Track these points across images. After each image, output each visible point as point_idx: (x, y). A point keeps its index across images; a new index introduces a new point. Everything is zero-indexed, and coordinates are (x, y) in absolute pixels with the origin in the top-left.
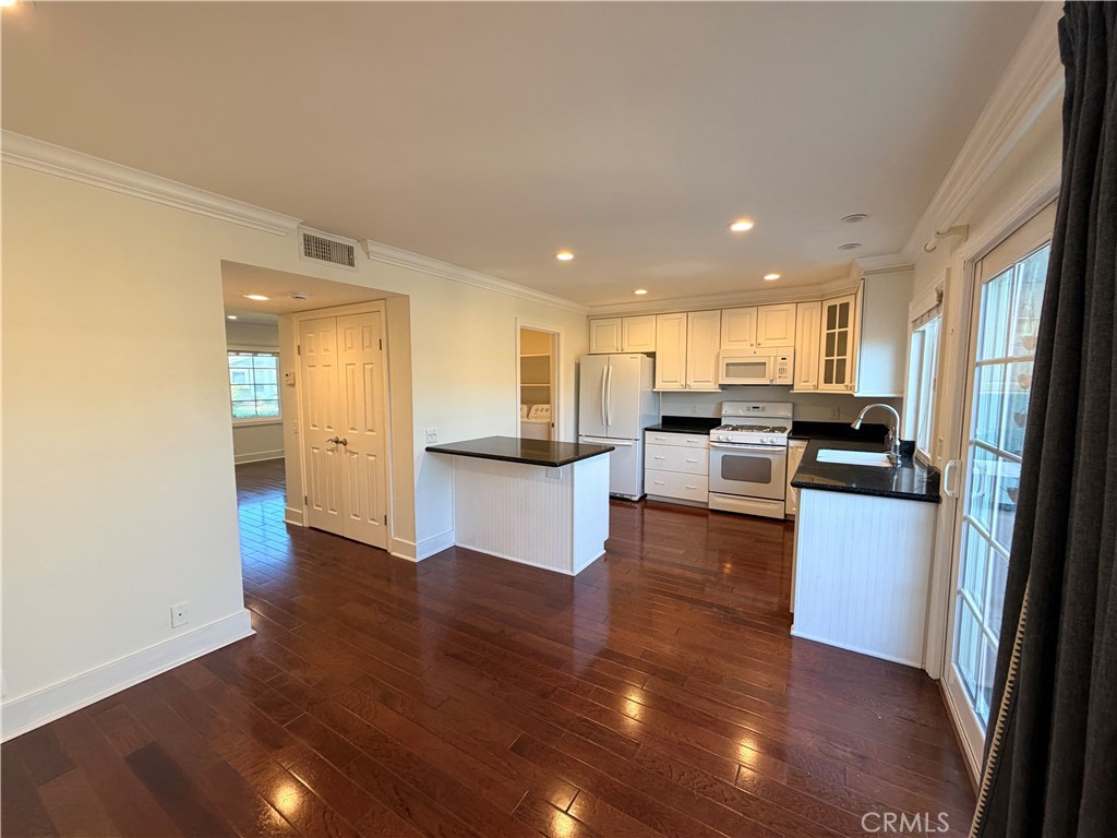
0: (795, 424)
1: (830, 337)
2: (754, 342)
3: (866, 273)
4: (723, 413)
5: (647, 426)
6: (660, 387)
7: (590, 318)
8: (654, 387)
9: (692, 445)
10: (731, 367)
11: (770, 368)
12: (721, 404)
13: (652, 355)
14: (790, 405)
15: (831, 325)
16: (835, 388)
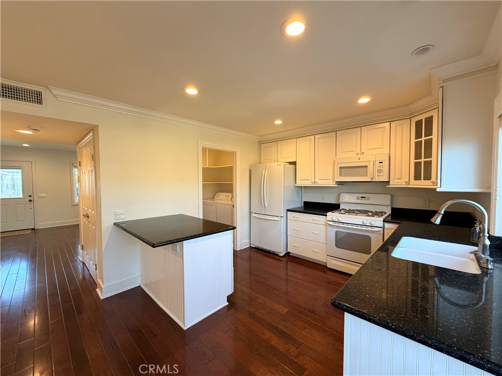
0: (393, 209)
1: (418, 145)
2: (359, 152)
3: (444, 81)
4: (341, 201)
5: (289, 208)
6: (300, 183)
7: (261, 143)
8: (296, 184)
9: (316, 222)
10: (343, 170)
11: (370, 169)
12: (339, 194)
13: (294, 163)
14: (389, 197)
15: (418, 135)
16: (423, 184)
